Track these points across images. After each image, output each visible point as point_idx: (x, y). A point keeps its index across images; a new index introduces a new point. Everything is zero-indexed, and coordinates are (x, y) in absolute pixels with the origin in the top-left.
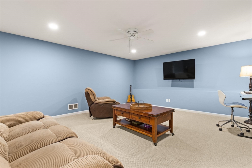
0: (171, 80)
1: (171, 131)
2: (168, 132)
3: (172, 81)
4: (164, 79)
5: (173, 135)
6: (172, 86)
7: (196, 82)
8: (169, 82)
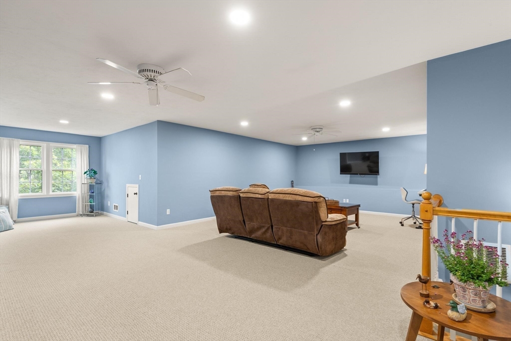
0: (349, 175)
1: (357, 225)
2: (354, 225)
3: (350, 177)
4: (341, 174)
5: (359, 228)
6: (351, 182)
7: (380, 178)
8: (347, 177)
